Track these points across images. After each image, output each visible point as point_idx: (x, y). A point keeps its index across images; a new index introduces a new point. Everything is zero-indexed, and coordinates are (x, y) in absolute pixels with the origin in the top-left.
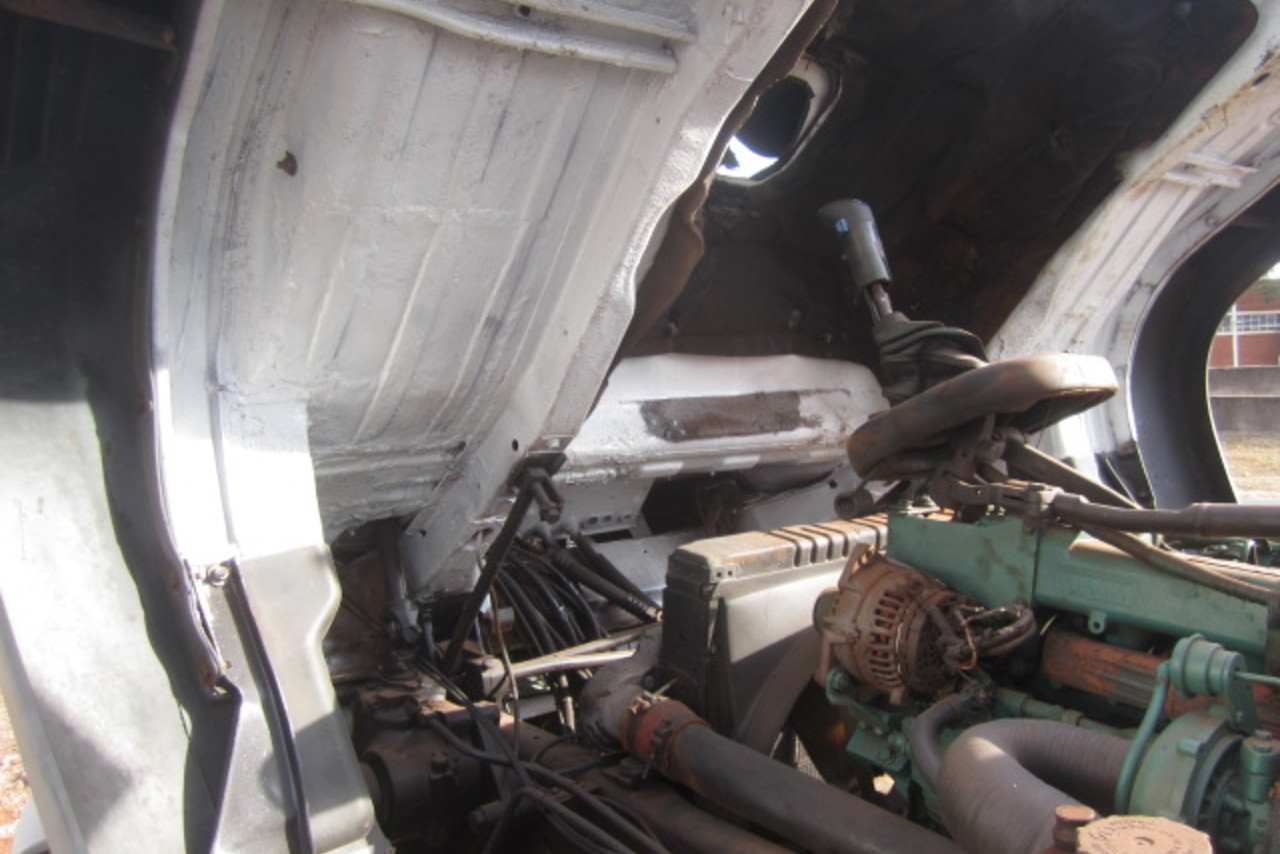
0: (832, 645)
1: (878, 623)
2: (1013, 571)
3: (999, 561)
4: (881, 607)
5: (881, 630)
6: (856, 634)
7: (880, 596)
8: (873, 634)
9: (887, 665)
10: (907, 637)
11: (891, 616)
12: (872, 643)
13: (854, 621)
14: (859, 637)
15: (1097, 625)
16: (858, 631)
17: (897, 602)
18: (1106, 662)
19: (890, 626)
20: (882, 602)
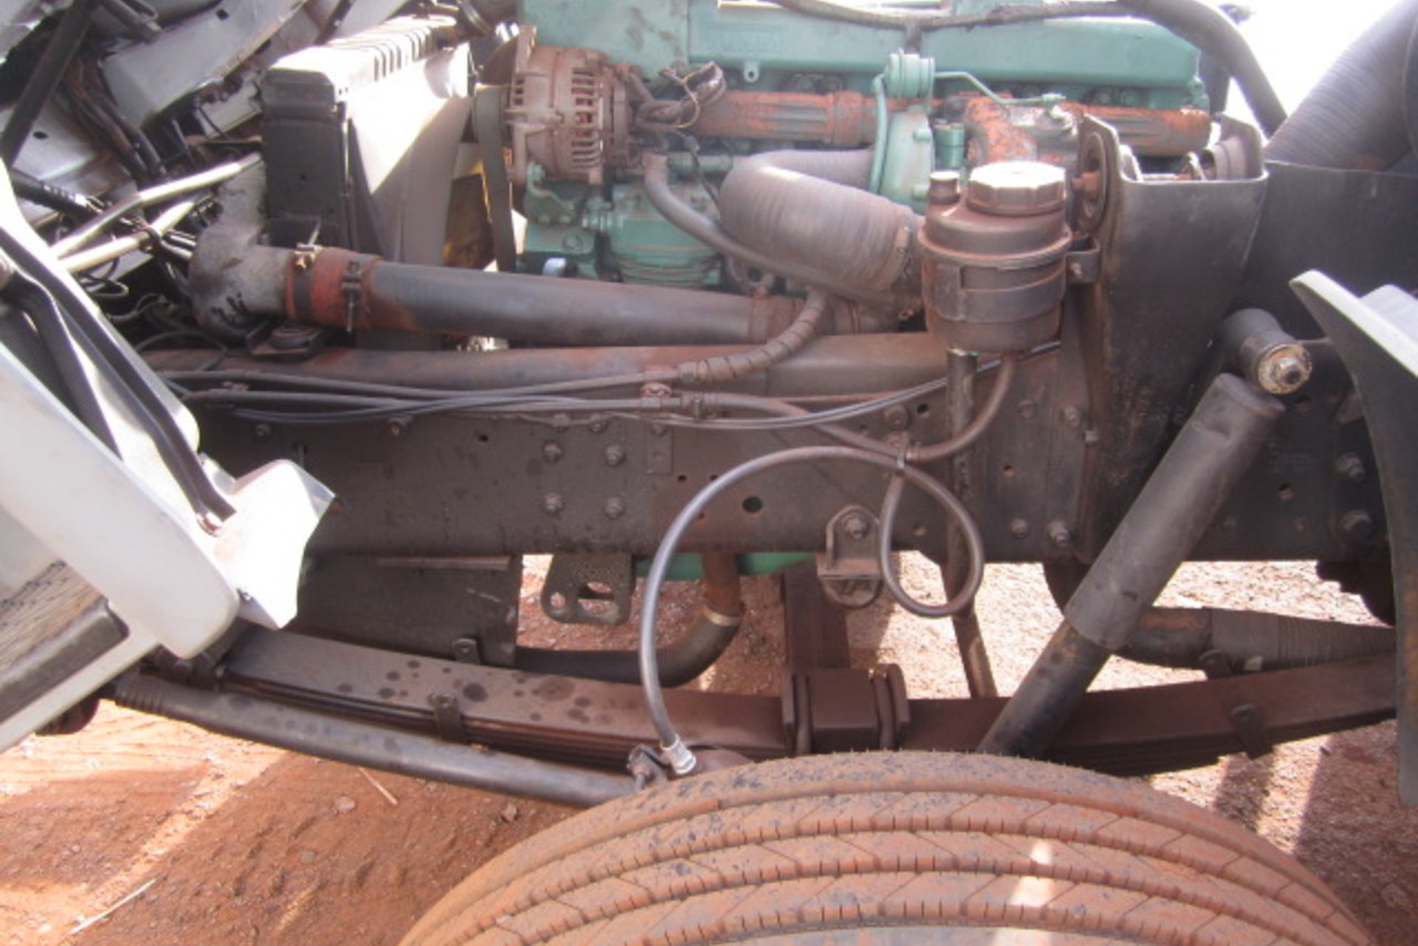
0: (528, 136)
1: (579, 102)
2: (666, 36)
3: (651, 29)
4: (576, 86)
5: (585, 108)
6: (559, 118)
7: (570, 76)
8: (578, 114)
9: (590, 144)
10: (612, 110)
11: (590, 92)
12: (578, 123)
13: (551, 106)
14: (562, 121)
15: (751, 74)
16: (562, 115)
17: (589, 78)
18: (767, 105)
19: (590, 103)
20: (574, 81)
